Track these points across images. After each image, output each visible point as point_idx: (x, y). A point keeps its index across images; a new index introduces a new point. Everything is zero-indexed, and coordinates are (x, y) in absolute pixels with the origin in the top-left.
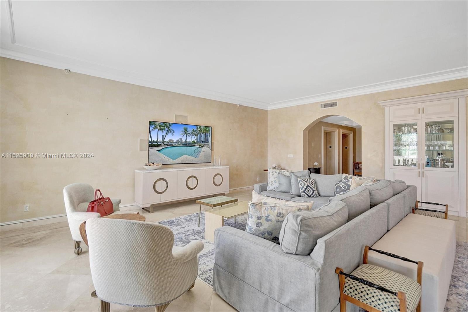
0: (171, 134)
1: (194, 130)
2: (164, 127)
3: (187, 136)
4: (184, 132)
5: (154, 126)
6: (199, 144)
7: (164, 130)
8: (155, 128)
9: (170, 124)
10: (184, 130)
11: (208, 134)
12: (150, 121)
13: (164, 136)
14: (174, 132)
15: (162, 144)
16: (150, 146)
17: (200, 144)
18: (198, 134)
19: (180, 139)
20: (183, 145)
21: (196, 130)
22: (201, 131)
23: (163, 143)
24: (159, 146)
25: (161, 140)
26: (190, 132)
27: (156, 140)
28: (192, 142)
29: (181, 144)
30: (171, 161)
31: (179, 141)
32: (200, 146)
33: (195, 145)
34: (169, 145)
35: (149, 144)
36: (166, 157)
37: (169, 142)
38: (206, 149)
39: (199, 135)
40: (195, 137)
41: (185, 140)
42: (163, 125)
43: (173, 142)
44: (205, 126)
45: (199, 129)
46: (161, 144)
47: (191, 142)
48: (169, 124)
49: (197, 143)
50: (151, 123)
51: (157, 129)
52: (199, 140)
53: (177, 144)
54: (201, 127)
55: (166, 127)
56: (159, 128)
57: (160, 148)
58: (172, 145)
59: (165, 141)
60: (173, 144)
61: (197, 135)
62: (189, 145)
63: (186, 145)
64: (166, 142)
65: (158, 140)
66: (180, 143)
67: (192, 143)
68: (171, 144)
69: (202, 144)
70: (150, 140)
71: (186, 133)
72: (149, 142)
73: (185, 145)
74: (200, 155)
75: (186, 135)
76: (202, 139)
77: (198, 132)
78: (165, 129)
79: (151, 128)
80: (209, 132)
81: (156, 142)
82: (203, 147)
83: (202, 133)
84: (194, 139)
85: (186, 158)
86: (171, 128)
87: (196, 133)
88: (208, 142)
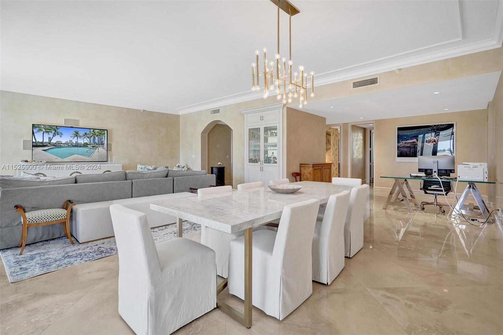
0: (59, 136)
1: (86, 133)
2: (51, 130)
3: (78, 138)
4: (75, 134)
5: (38, 129)
6: (92, 146)
8: (40, 130)
9: (58, 127)
10: (75, 133)
11: (103, 137)
12: (33, 124)
13: (51, 138)
14: (62, 134)
17: (94, 146)
18: (91, 136)
19: (70, 140)
20: (74, 146)
21: (89, 133)
22: (95, 134)
23: (49, 143)
24: (45, 146)
25: (47, 141)
26: (81, 135)
27: (41, 141)
28: (84, 143)
29: (72, 145)
30: (60, 159)
31: (69, 142)
32: (93, 147)
33: (88, 146)
34: (58, 145)
35: (33, 145)
36: (53, 156)
37: (57, 143)
38: (101, 150)
39: (92, 138)
40: (88, 139)
41: (76, 142)
42: (50, 128)
43: (61, 143)
44: (100, 130)
45: (93, 133)
46: (47, 145)
47: (83, 143)
48: (56, 128)
49: (90, 145)
50: (34, 126)
51: (42, 132)
52: (92, 142)
53: (66, 145)
54: (95, 131)
55: (54, 129)
56: (44, 130)
57: (46, 148)
59: (51, 142)
60: (62, 145)
61: (90, 138)
62: (80, 146)
63: (77, 146)
64: (53, 143)
65: (44, 142)
66: (70, 144)
67: (84, 145)
68: (60, 145)
69: (96, 145)
71: (77, 135)
72: (33, 142)
73: (75, 146)
74: (94, 155)
75: (76, 137)
76: (96, 141)
77: (91, 135)
78: (51, 132)
79: (35, 131)
80: (104, 135)
81: (41, 143)
82: (97, 148)
83: (96, 136)
84: (86, 141)
85: (77, 157)
86: (59, 131)
87: (88, 136)
88: (103, 144)
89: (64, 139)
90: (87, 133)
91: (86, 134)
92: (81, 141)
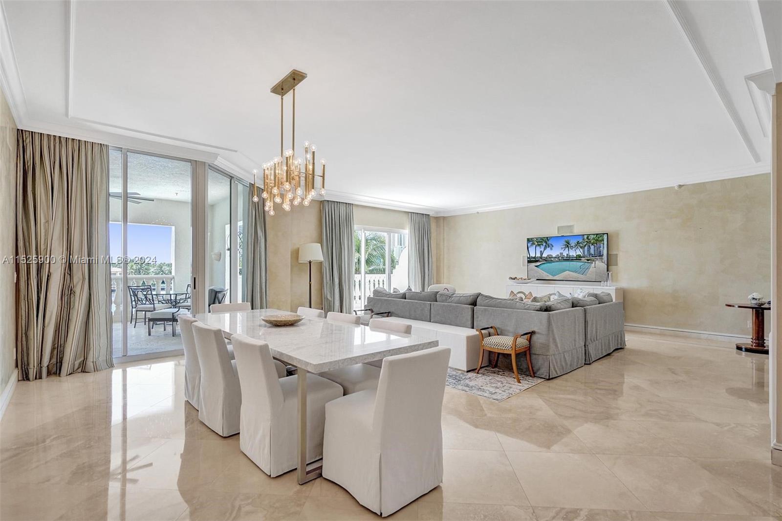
0: (549, 248)
3: (570, 250)
4: (566, 245)
5: (531, 243)
6: (587, 258)
7: (541, 246)
8: (533, 244)
9: (548, 238)
10: (565, 243)
11: (602, 245)
12: (527, 238)
13: (542, 251)
14: (553, 246)
15: (541, 260)
16: (529, 262)
17: (589, 258)
18: (585, 246)
19: (560, 253)
20: (565, 260)
21: (581, 241)
22: (590, 241)
23: (541, 258)
24: (537, 262)
25: (539, 256)
26: (573, 245)
27: (534, 256)
28: (577, 256)
29: (562, 259)
30: (551, 277)
31: (560, 255)
32: (588, 260)
33: (581, 260)
34: (548, 260)
35: (528, 260)
36: (545, 273)
37: (548, 257)
38: (599, 265)
39: (586, 248)
40: (581, 250)
41: (567, 254)
42: (541, 241)
43: (552, 257)
44: (597, 234)
45: (587, 240)
46: (539, 260)
47: (575, 256)
49: (584, 257)
50: (529, 240)
51: (535, 246)
52: (586, 253)
53: (556, 259)
54: (590, 238)
55: (544, 242)
56: (536, 244)
57: (538, 264)
58: (551, 260)
59: (543, 256)
61: (584, 248)
62: (572, 260)
63: (569, 260)
65: (537, 256)
66: (560, 258)
67: (576, 258)
69: (592, 258)
70: (529, 256)
71: (568, 246)
72: (528, 258)
73: (567, 260)
74: (589, 272)
75: (567, 248)
77: (585, 243)
78: (543, 245)
79: (529, 245)
80: (603, 242)
81: (534, 258)
82: (594, 262)
83: (591, 245)
84: (579, 252)
85: (569, 275)
86: (549, 242)
87: (581, 245)
88: (601, 255)
89: (554, 252)
90: (580, 242)
91: (578, 243)
92: (573, 253)
